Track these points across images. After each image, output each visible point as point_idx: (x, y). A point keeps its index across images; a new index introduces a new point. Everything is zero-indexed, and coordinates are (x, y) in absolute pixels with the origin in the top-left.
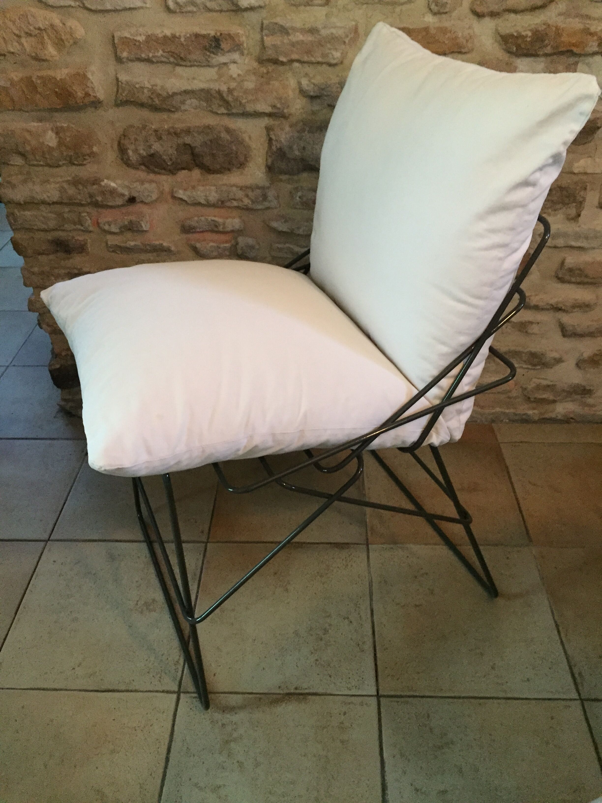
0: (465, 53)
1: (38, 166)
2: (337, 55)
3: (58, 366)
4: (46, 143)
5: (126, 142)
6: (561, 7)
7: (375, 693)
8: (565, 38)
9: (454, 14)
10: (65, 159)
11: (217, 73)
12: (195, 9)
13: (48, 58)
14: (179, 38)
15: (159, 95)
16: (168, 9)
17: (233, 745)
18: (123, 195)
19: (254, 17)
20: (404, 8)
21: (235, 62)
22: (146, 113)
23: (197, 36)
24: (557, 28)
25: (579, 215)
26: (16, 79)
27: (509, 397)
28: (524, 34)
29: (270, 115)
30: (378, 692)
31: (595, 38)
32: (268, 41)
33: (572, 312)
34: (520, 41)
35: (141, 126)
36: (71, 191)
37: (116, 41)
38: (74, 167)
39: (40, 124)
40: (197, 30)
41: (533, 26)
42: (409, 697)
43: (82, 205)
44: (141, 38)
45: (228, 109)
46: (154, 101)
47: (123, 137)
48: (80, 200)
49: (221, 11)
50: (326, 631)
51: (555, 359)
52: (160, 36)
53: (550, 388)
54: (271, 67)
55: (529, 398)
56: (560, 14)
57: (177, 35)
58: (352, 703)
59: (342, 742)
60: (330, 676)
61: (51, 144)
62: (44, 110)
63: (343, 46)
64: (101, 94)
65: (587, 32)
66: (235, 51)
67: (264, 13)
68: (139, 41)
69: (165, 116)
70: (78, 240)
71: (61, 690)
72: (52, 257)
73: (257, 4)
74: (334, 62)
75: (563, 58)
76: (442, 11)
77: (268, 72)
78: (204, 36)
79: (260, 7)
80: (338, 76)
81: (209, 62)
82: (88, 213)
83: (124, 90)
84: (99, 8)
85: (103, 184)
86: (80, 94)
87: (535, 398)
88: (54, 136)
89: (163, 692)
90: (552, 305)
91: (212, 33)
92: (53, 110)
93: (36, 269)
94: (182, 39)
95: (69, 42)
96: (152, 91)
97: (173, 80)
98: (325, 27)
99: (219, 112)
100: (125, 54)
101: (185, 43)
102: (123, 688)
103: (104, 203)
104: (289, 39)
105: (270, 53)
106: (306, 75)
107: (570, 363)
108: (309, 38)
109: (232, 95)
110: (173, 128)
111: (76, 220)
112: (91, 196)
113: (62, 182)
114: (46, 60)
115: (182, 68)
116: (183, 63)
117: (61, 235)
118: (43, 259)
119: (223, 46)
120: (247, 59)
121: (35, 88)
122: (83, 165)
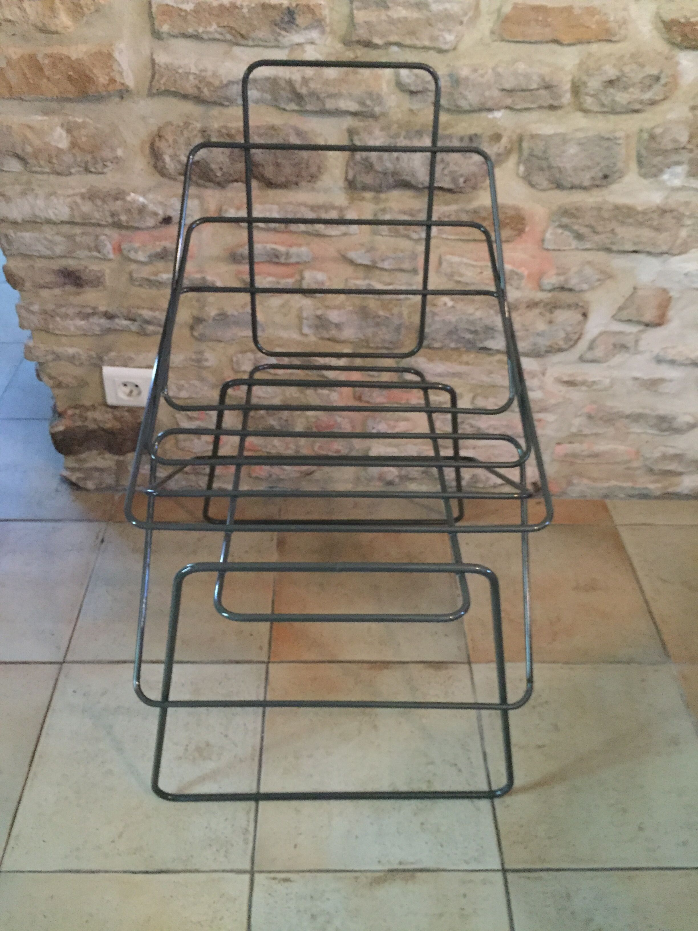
0: (617, 41)
1: (43, 173)
2: (450, 38)
3: (61, 428)
4: (53, 143)
5: (161, 145)
7: (499, 867)
10: (79, 166)
13: (59, 29)
14: (242, 7)
15: (209, 84)
18: (156, 214)
21: (313, 43)
22: (188, 107)
23: (264, 6)
26: (15, 57)
27: (628, 468)
29: (355, 114)
30: (503, 864)
32: (361, 16)
34: (687, 30)
35: (182, 124)
36: (86, 207)
37: (154, 9)
38: (91, 176)
39: (45, 118)
42: (542, 870)
43: (100, 225)
44: (189, 7)
45: (299, 104)
46: (202, 92)
47: (157, 139)
48: (97, 219)
51: (688, 423)
52: (215, 4)
53: (678, 457)
54: (360, 51)
55: (652, 469)
57: (238, 3)
58: (471, 881)
60: (442, 846)
61: (61, 146)
62: (52, 100)
63: (459, 28)
64: (130, 81)
66: (314, 28)
68: (186, 11)
69: (215, 111)
70: (93, 270)
71: (98, 872)
72: (57, 291)
74: (445, 47)
77: (356, 57)
78: (274, 7)
80: (448, 66)
81: (279, 41)
82: (107, 236)
83: (162, 76)
85: (129, 198)
86: (102, 79)
87: (660, 470)
88: (64, 134)
89: (231, 871)
91: (286, 3)
92: (63, 99)
93: (36, 308)
94: (245, 10)
95: (89, 9)
96: (201, 79)
97: (228, 64)
99: (288, 108)
100: (165, 28)
101: (247, 15)
102: (180, 867)
103: (131, 224)
104: (387, 15)
105: (362, 33)
108: (415, 15)
109: (307, 86)
110: (225, 127)
111: (92, 245)
112: (113, 215)
113: (74, 195)
114: (57, 33)
115: (242, 48)
116: (243, 42)
117: (71, 263)
118: (45, 293)
119: (299, 20)
120: (329, 40)
121: (41, 69)
122: (102, 173)
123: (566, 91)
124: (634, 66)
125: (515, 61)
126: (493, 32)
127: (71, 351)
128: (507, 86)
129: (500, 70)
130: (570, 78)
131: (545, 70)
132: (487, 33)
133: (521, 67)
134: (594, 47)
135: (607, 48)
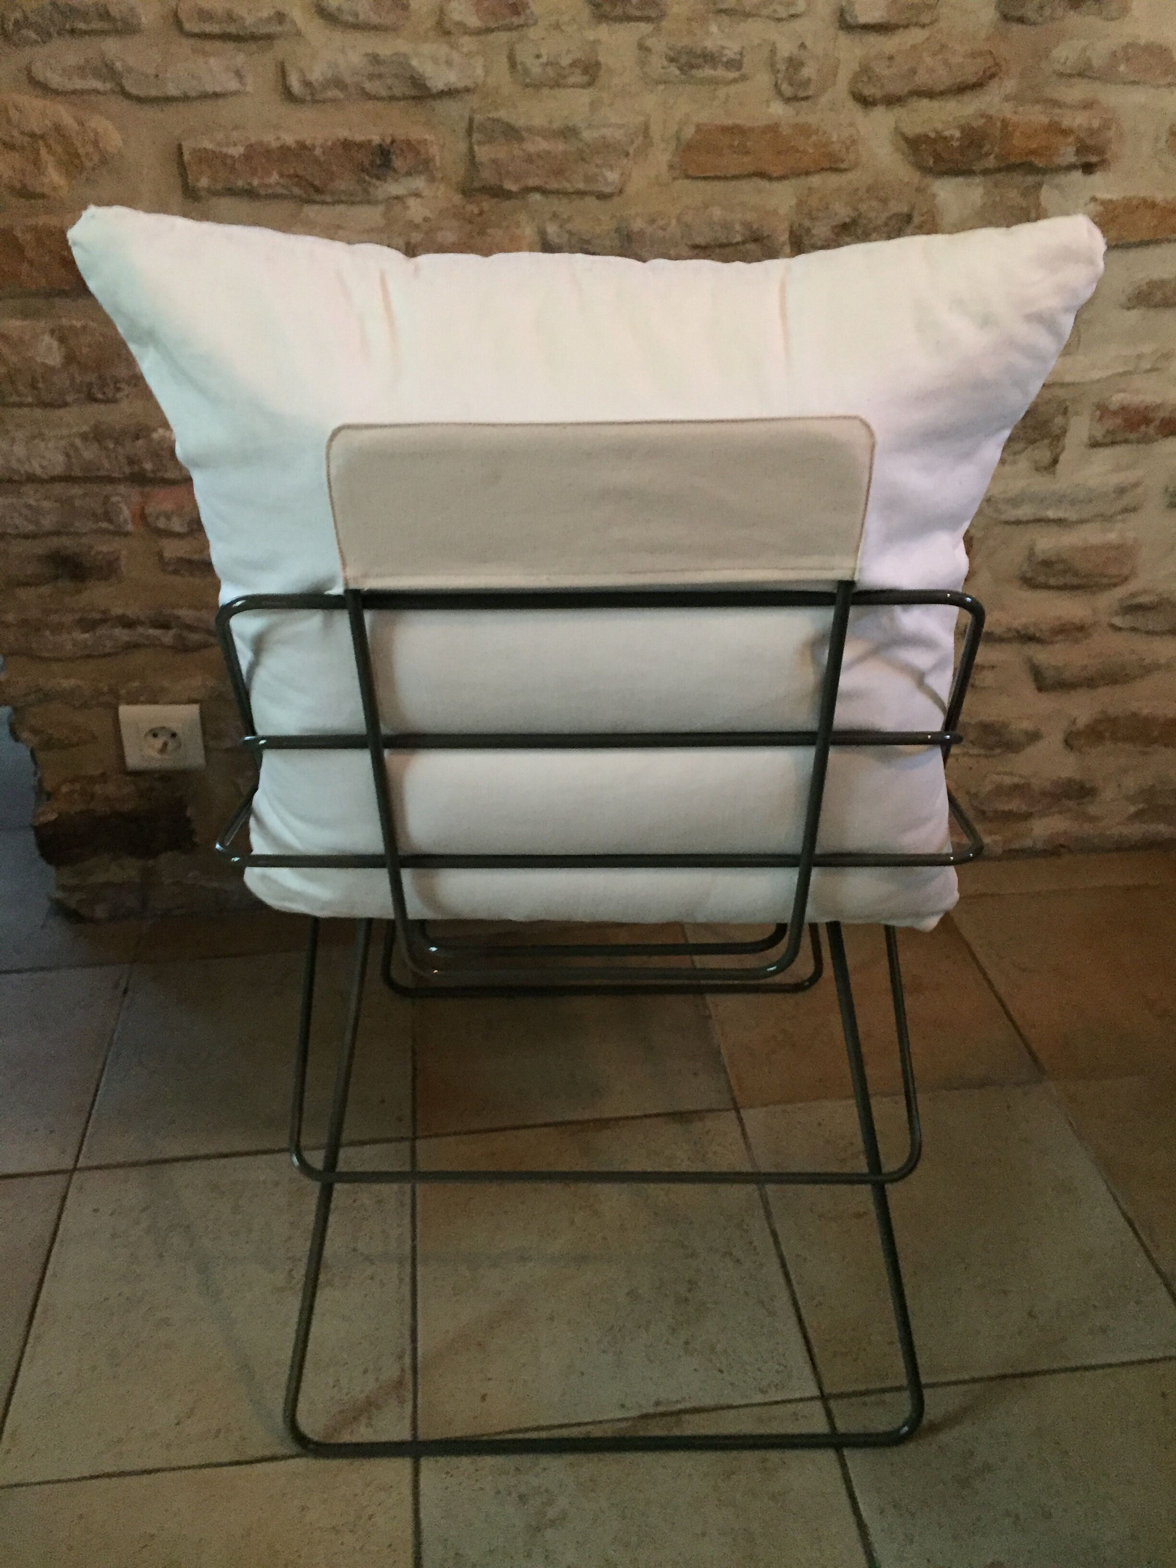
0: (846, 170)
1: (20, 405)
2: (613, 176)
3: (52, 817)
4: (39, 359)
6: (1010, 85)
7: (816, 1392)
8: (1018, 141)
9: (824, 100)
10: (79, 391)
11: (385, 215)
12: (341, 95)
13: (46, 191)
14: (313, 148)
16: (289, 95)
17: (549, 1533)
19: (452, 109)
20: (733, 89)
21: (417, 195)
23: (347, 145)
24: (1005, 123)
25: (1055, 461)
28: (947, 133)
30: (820, 1389)
31: (1071, 139)
32: (483, 153)
33: (1052, 643)
34: (939, 147)
36: (89, 453)
37: (186, 157)
38: (96, 405)
39: (27, 323)
40: (344, 133)
41: (963, 121)
43: (110, 480)
44: (237, 151)
48: (107, 470)
49: (392, 98)
50: (692, 1284)
51: (1027, 733)
52: (275, 145)
53: (1019, 790)
54: (487, 204)
55: (983, 813)
56: (1007, 99)
57: (308, 142)
59: (773, 1497)
60: (721, 1371)
61: (50, 362)
62: (36, 295)
63: (624, 162)
65: (1057, 130)
66: (420, 173)
67: (474, 101)
68: (232, 157)
70: (101, 551)
72: (45, 590)
73: (460, 85)
74: (608, 190)
75: (1017, 178)
76: (801, 94)
77: (481, 213)
78: (360, 146)
79: (467, 90)
80: (613, 217)
81: (368, 194)
82: (123, 496)
84: (153, 92)
85: (155, 436)
87: (996, 812)
88: (55, 344)
90: (1018, 632)
91: (376, 139)
92: (55, 292)
94: (318, 152)
95: (91, 160)
98: (590, 126)
100: (204, 182)
101: (322, 159)
103: (159, 474)
104: (521, 150)
105: (488, 176)
106: (555, 216)
107: (1054, 740)
108: (559, 147)
111: (100, 511)
112: (131, 461)
113: (69, 436)
114: (43, 196)
115: (316, 207)
116: (318, 198)
117: (66, 543)
118: (25, 594)
119: (398, 163)
120: (442, 189)
121: (20, 249)
122: (115, 401)
123: (784, 244)
124: (874, 203)
125: (706, 206)
126: (671, 167)
127: (67, 684)
128: (700, 240)
129: (688, 218)
130: (786, 225)
131: (750, 216)
132: (664, 168)
133: (717, 213)
134: (815, 180)
135: (833, 180)
